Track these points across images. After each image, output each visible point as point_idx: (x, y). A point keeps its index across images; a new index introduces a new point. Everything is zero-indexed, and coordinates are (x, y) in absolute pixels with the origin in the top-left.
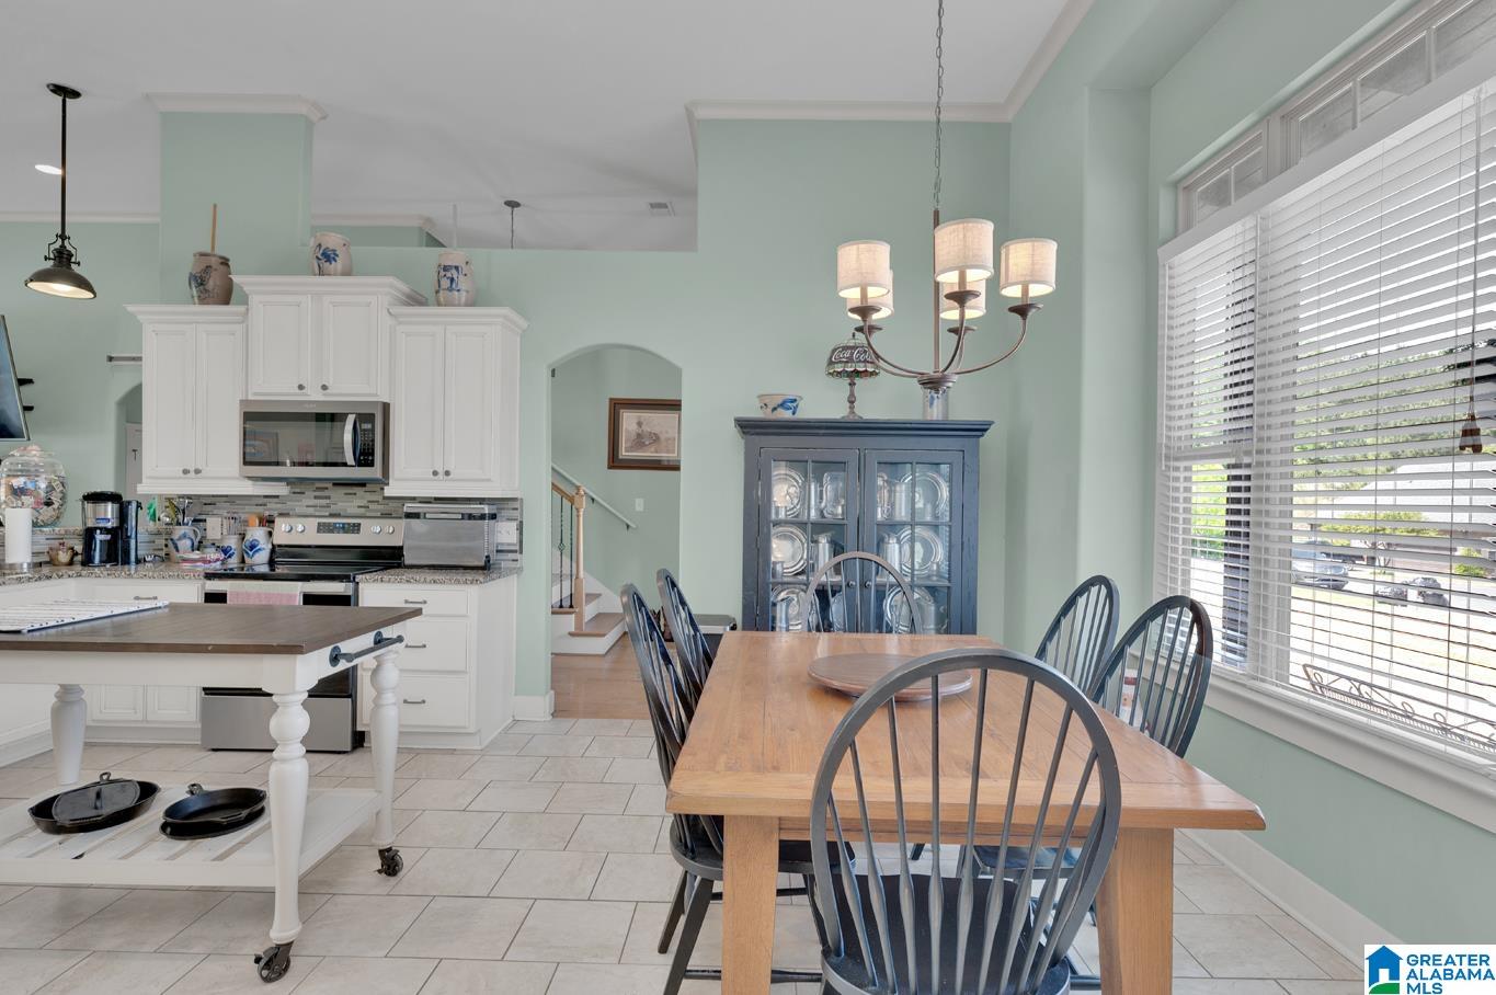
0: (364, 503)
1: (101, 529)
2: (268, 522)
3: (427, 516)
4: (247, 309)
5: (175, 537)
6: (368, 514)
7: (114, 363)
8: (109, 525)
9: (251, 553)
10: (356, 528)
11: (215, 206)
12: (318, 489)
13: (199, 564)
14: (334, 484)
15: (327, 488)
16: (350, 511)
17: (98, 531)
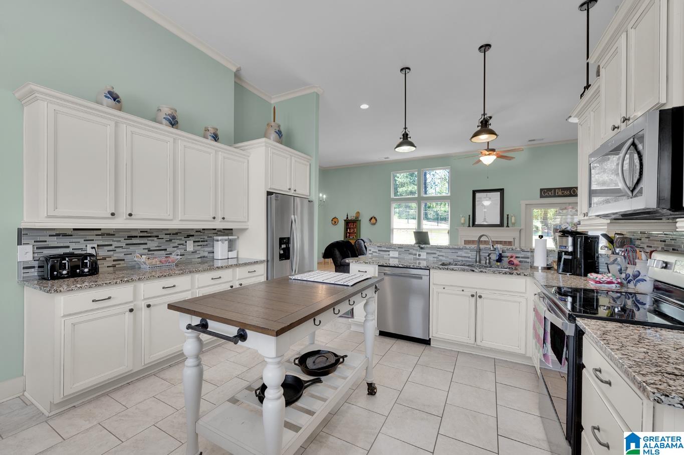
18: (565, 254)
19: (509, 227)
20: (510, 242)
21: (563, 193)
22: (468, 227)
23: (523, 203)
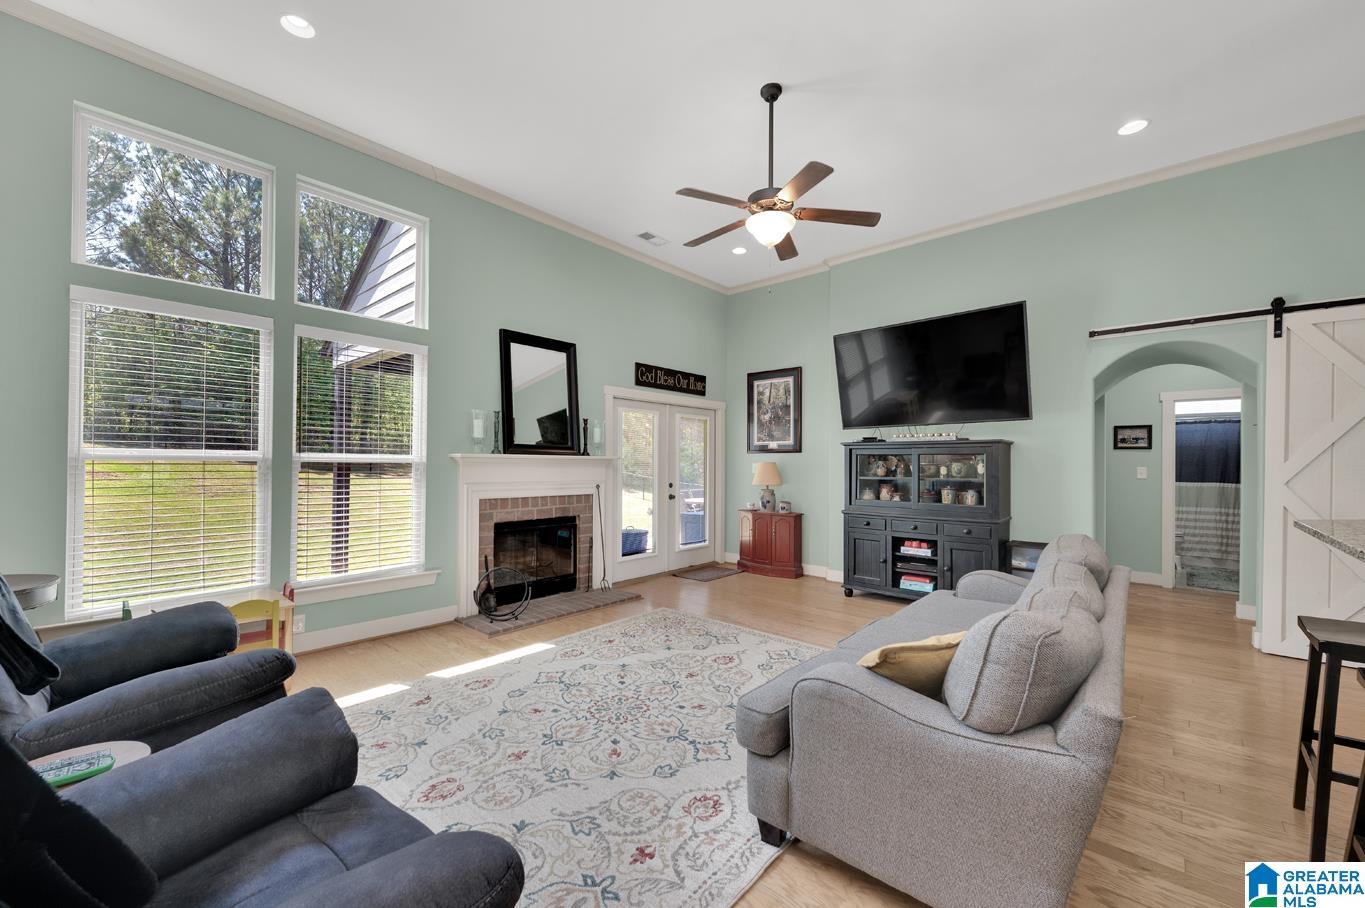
7: (1095, 338)
19: (588, 454)
20: (589, 497)
21: (666, 381)
22: (493, 452)
23: (610, 391)
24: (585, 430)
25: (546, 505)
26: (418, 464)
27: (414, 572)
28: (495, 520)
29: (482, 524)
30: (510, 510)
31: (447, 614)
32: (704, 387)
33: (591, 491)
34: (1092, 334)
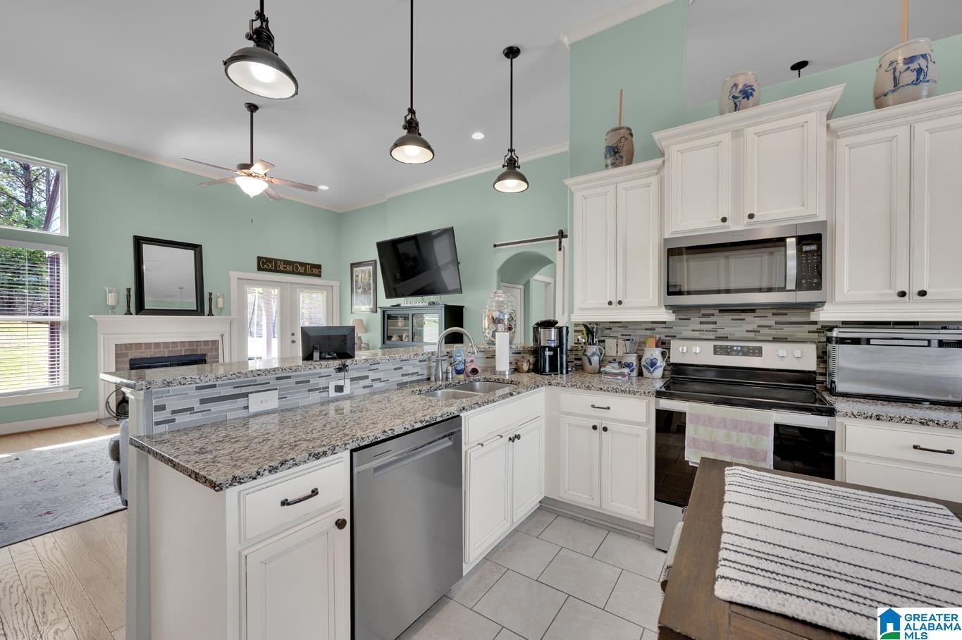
0: (754, 327)
1: (548, 347)
2: (663, 344)
3: (872, 342)
4: (664, 162)
5: (589, 354)
6: (760, 338)
7: (497, 248)
8: (553, 345)
9: (652, 369)
10: (758, 352)
11: (621, 91)
12: (704, 315)
13: (619, 377)
14: (721, 311)
15: (713, 315)
16: (738, 335)
17: (547, 349)
18: (549, 350)
19: (213, 315)
20: (215, 342)
21: (285, 268)
22: (126, 314)
23: (234, 275)
24: (210, 300)
25: (177, 347)
26: (64, 322)
27: (61, 390)
28: (130, 357)
29: (119, 360)
30: (143, 350)
31: (91, 416)
32: (320, 272)
33: (218, 338)
34: (495, 246)
